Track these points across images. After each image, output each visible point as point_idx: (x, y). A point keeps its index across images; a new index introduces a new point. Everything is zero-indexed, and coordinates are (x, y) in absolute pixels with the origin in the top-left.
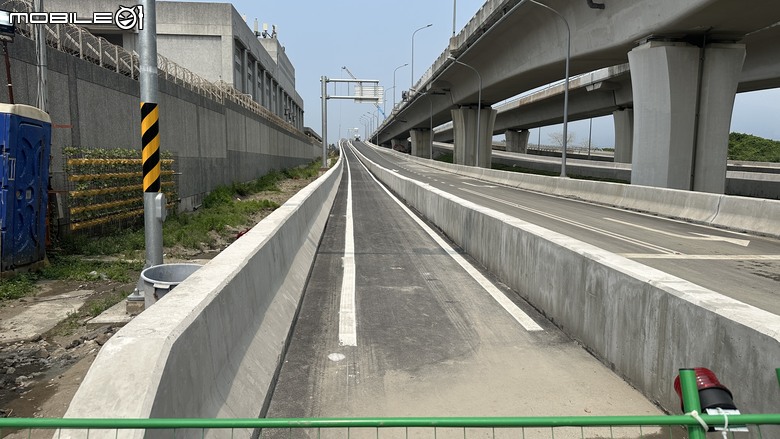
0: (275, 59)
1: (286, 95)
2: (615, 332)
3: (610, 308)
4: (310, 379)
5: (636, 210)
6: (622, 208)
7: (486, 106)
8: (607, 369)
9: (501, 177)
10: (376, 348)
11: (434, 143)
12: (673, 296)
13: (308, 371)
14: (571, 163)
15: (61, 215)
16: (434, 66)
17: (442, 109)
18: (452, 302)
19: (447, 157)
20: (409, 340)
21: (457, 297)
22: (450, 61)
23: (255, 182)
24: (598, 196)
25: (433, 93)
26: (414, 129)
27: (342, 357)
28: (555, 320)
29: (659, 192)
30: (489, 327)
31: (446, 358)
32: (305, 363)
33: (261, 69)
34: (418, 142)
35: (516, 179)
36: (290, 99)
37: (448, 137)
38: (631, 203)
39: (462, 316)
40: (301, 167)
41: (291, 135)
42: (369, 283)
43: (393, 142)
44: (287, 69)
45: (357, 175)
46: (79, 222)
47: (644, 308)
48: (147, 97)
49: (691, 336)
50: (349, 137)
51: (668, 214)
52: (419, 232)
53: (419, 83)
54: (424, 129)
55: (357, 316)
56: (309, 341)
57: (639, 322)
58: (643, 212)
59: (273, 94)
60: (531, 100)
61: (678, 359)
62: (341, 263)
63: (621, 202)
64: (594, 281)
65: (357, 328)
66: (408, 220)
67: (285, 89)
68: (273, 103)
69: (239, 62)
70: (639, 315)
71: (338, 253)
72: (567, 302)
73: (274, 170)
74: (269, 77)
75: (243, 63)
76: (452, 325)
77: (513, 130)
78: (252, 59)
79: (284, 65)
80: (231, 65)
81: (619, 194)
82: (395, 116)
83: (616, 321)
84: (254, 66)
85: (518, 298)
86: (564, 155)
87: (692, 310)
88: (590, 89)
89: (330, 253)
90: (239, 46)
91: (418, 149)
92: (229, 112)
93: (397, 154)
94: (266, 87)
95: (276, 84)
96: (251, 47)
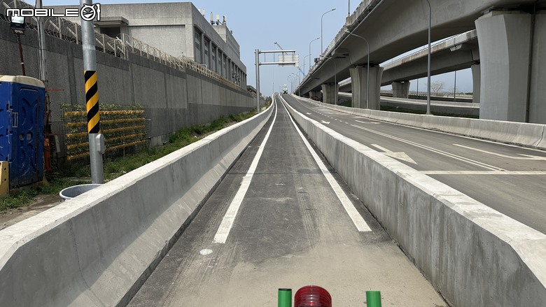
0: (225, 39)
1: (233, 64)
2: (415, 235)
3: (411, 215)
4: (179, 269)
5: (480, 138)
6: (470, 136)
7: (374, 65)
8: (411, 263)
9: (384, 116)
10: (238, 244)
11: (339, 93)
12: (447, 207)
13: (179, 263)
14: (434, 103)
15: (58, 150)
16: (336, 38)
17: (344, 68)
18: (310, 209)
19: (347, 103)
20: (266, 239)
21: (315, 206)
22: (347, 34)
23: (209, 124)
24: (453, 128)
25: (336, 57)
26: (325, 83)
27: (210, 251)
28: (382, 224)
29: (497, 124)
30: (330, 228)
31: (288, 253)
32: (181, 256)
33: (215, 46)
34: (328, 93)
35: (394, 117)
36: (236, 66)
37: (347, 88)
38: (476, 133)
39: (313, 220)
40: (244, 113)
41: (236, 91)
42: (255, 196)
43: (310, 93)
44: (234, 47)
45: (280, 118)
46: (73, 154)
47: (430, 216)
48: (88, 67)
49: (458, 239)
50: (280, 91)
51: (504, 140)
52: (307, 157)
53: (326, 50)
54: (331, 84)
55: (235, 220)
56: (192, 240)
57: (428, 226)
58: (486, 139)
59: (224, 63)
60: (410, 59)
61: (451, 258)
62: (241, 180)
63: (469, 132)
64: (402, 194)
65: (232, 229)
66: (303, 148)
67: (232, 60)
68: (224, 70)
69: (198, 43)
70: (428, 222)
71: (242, 173)
72: (388, 210)
73: (223, 116)
74: (220, 52)
75: (201, 43)
76: (303, 227)
77: (398, 81)
78: (208, 40)
79: (231, 43)
80: (192, 45)
81: (468, 126)
82: (311, 75)
83: (415, 226)
84: (209, 45)
85: (362, 206)
86: (428, 98)
87: (459, 219)
88: (452, 50)
89: (237, 173)
90: (198, 32)
91: (328, 98)
92: (189, 77)
93: (312, 102)
94: (218, 59)
95: (225, 56)
96: (206, 32)
